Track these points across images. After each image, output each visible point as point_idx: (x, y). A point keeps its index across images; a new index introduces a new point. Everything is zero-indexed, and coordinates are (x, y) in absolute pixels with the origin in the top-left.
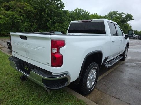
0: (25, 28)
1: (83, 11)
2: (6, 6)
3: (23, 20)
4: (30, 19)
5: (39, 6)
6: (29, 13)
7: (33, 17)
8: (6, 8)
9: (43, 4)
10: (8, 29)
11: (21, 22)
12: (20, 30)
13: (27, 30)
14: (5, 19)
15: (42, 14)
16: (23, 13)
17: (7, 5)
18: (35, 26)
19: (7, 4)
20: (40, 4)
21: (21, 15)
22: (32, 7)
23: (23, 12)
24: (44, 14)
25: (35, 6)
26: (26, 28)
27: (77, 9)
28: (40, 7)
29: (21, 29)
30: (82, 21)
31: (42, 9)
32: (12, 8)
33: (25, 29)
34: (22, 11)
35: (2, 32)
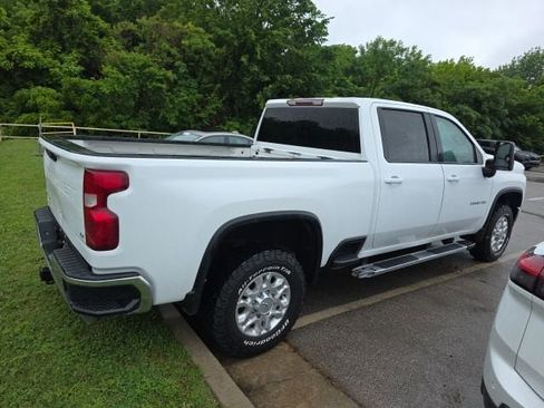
0: (181, 112)
1: (402, 50)
2: (126, 34)
3: (176, 82)
4: (199, 79)
5: (235, 31)
6: (197, 57)
7: (210, 73)
8: (126, 41)
9: (249, 25)
10: (123, 114)
11: (168, 91)
12: (164, 117)
13: (185, 119)
14: (118, 79)
15: (242, 62)
16: (179, 59)
17: (129, 31)
18: (215, 104)
19: (131, 26)
20: (240, 25)
21: (169, 67)
22: (210, 39)
23: (179, 56)
24: (250, 60)
25: (221, 32)
26: (184, 110)
27: (378, 41)
28: (239, 37)
29: (167, 116)
30: (298, 104)
31: (245, 43)
32: (144, 41)
33: (177, 114)
34: (174, 51)
35: (105, 122)
